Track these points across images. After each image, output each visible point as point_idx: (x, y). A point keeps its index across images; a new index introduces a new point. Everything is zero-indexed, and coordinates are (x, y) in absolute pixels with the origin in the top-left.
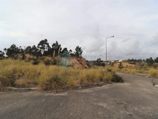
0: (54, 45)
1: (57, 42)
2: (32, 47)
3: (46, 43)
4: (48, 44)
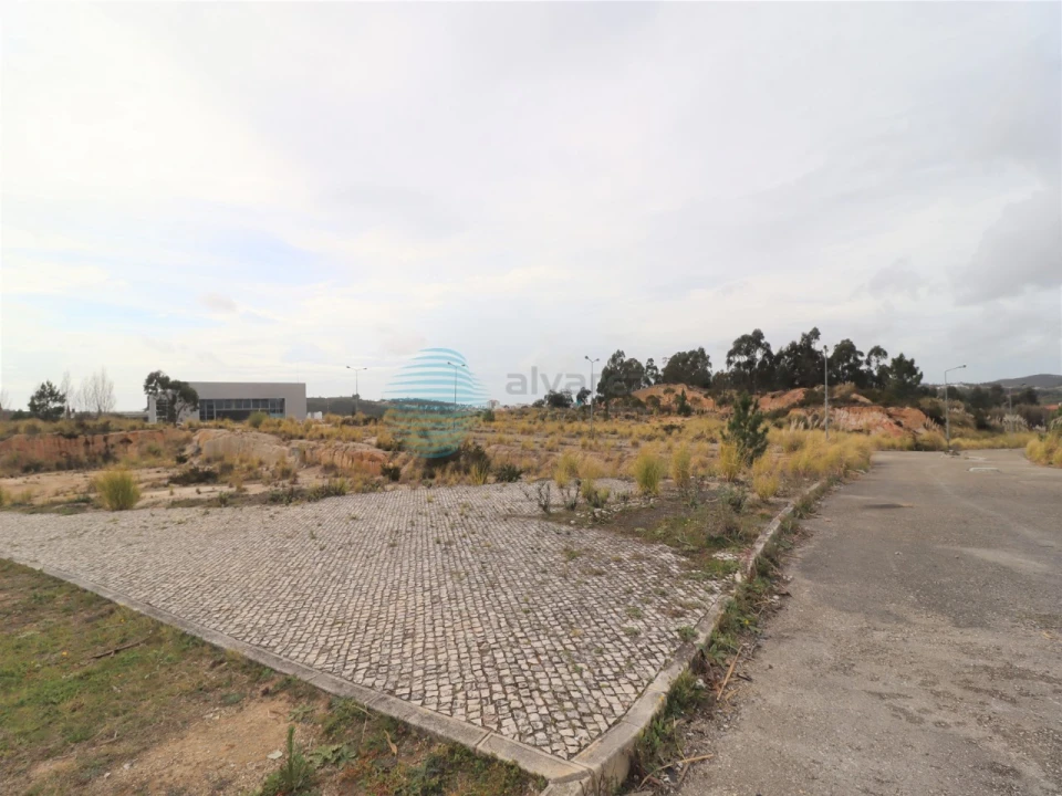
3: (759, 345)
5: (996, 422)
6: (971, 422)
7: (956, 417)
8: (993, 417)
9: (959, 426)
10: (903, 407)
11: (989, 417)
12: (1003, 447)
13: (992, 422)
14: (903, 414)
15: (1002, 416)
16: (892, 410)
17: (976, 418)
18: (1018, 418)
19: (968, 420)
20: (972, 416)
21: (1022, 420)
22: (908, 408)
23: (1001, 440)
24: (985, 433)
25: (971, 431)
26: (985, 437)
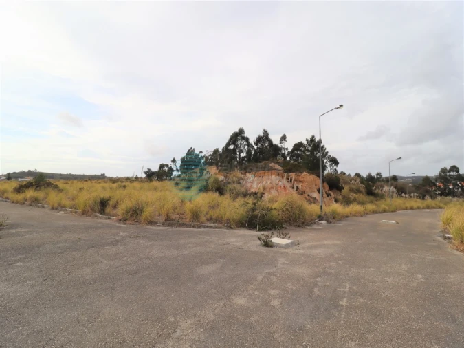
0: (259, 140)
1: (265, 132)
2: (221, 150)
3: (243, 138)
4: (247, 140)
5: (378, 191)
6: (363, 190)
7: (354, 187)
8: (377, 188)
9: (355, 193)
10: (301, 172)
11: (374, 188)
12: (385, 211)
13: (376, 191)
14: (300, 178)
15: (382, 187)
16: (293, 175)
17: (366, 187)
18: (392, 188)
19: (361, 189)
20: (364, 186)
21: (394, 190)
22: (305, 173)
23: (383, 205)
24: (371, 198)
25: (362, 197)
26: (371, 202)
